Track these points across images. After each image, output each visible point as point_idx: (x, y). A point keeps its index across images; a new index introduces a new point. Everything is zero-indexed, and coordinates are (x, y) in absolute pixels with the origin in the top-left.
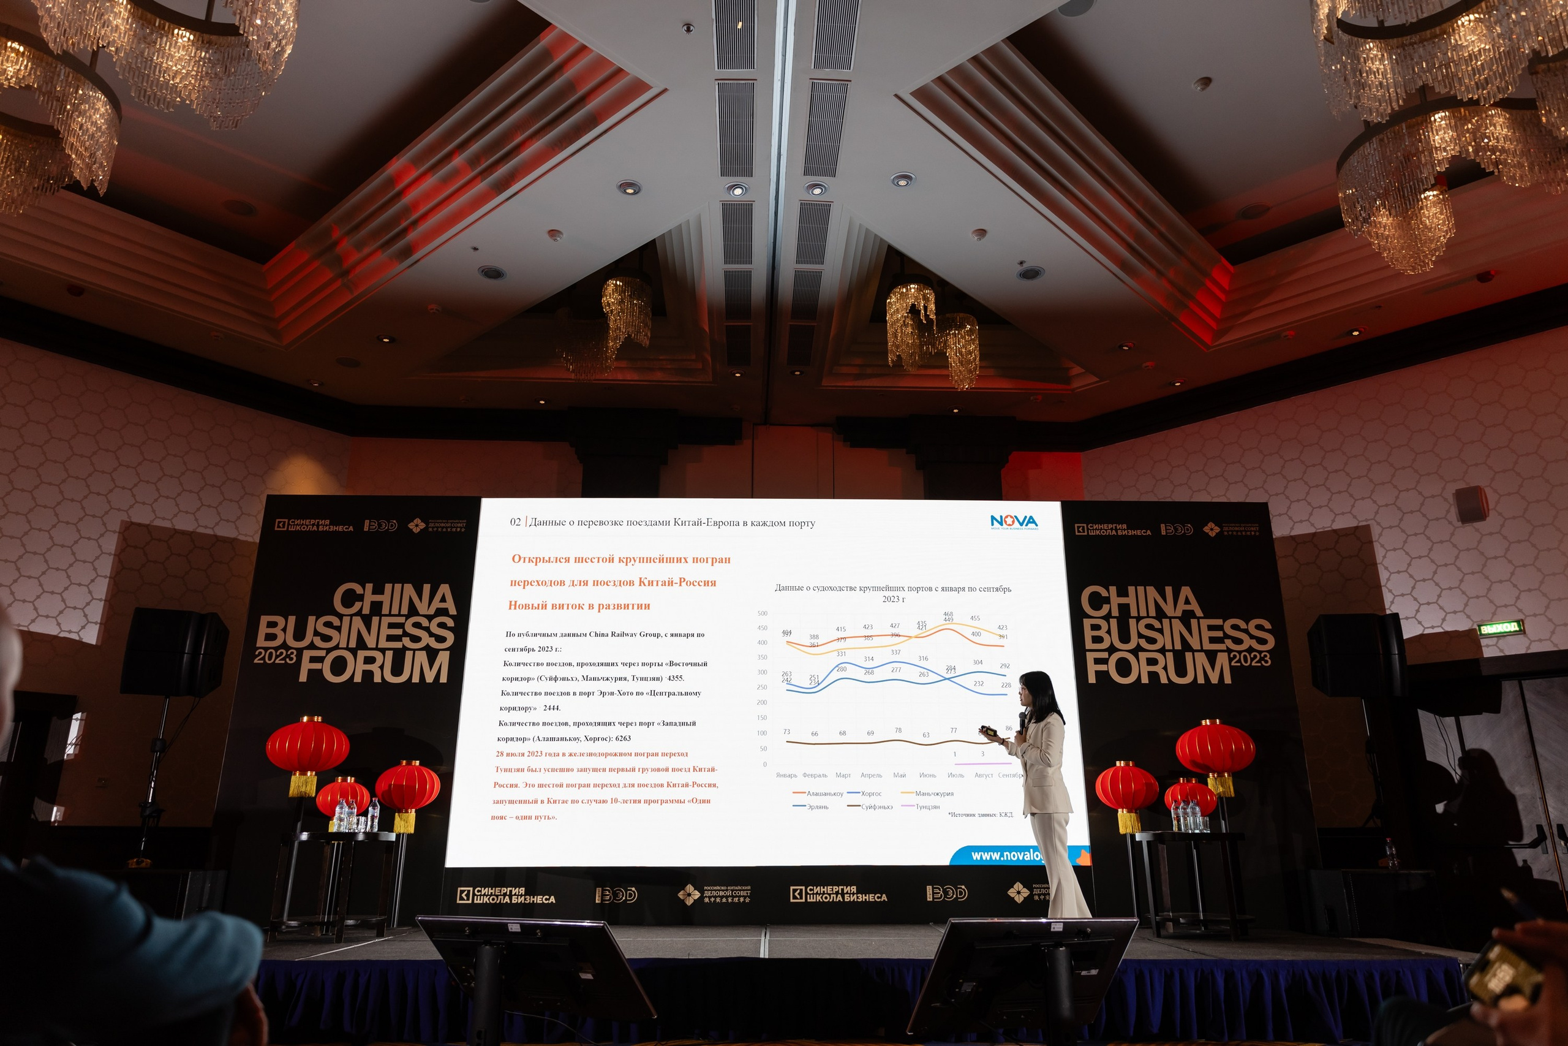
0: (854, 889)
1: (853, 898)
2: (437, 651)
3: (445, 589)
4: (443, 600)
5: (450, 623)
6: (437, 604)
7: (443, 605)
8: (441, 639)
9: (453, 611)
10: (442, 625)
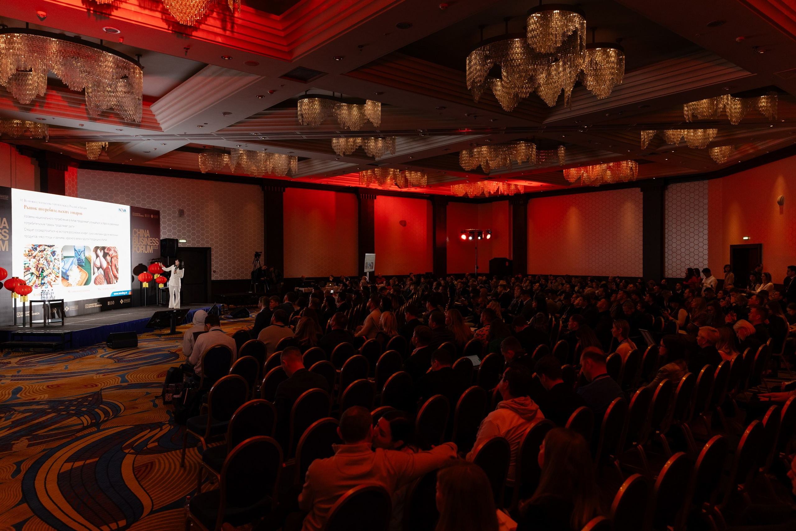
0: (96, 304)
1: (96, 306)
2: (5, 241)
3: (4, 219)
4: (5, 223)
5: (7, 232)
6: (3, 225)
7: (5, 225)
8: (5, 237)
9: (8, 227)
10: (5, 232)
